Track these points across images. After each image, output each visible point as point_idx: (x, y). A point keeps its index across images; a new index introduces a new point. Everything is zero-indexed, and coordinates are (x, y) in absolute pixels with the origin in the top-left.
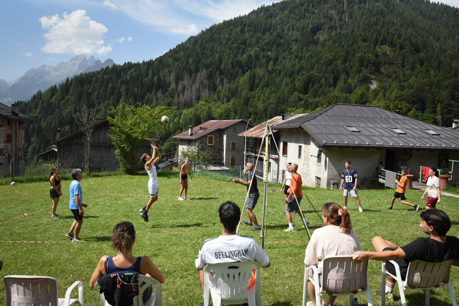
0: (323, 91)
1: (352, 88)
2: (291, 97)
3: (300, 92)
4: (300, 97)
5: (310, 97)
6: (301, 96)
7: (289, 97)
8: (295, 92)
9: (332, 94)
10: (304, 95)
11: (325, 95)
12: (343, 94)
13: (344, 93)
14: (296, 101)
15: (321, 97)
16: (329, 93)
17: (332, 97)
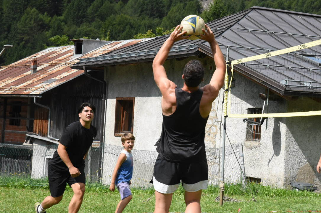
0: (97, 11)
1: (164, 6)
2: (20, 18)
3: (41, 10)
4: (41, 20)
5: (66, 23)
6: (45, 18)
7: (14, 19)
8: (28, 9)
9: (118, 18)
10: (52, 16)
11: (103, 18)
12: (144, 19)
13: (147, 17)
14: (31, 29)
15: (94, 24)
16: (112, 16)
17: (119, 24)
